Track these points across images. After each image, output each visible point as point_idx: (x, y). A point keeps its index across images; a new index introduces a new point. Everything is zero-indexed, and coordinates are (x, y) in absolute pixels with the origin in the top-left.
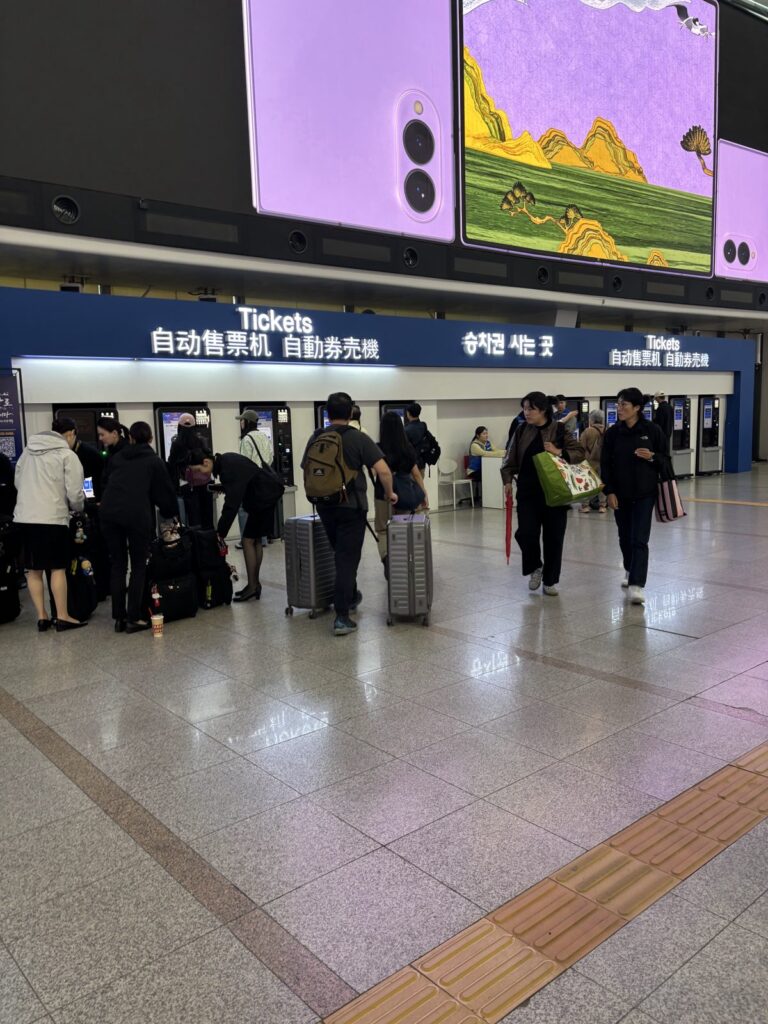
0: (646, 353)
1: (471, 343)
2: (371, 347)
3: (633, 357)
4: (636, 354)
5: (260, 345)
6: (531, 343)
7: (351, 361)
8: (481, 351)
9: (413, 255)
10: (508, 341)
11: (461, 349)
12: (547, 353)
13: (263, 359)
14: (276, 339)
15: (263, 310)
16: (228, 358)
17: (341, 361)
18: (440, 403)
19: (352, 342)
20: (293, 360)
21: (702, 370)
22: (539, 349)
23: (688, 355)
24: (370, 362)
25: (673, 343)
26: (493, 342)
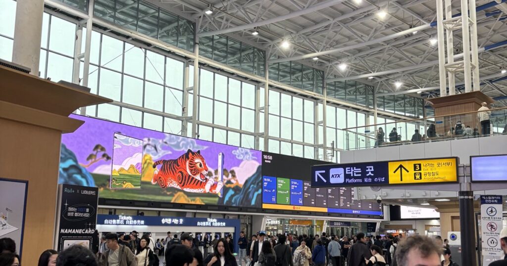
0: (207, 223)
1: (163, 221)
2: (143, 222)
3: (204, 224)
4: (204, 223)
5: (122, 222)
6: (177, 221)
7: (138, 225)
8: (166, 223)
9: (152, 204)
10: (172, 220)
11: (161, 222)
12: (181, 223)
13: (122, 224)
14: (125, 221)
15: (123, 216)
16: (116, 224)
17: (136, 225)
18: (156, 233)
19: (139, 221)
20: (127, 224)
21: (223, 226)
22: (179, 222)
23: (219, 223)
24: (142, 225)
25: (215, 220)
26: (169, 221)
